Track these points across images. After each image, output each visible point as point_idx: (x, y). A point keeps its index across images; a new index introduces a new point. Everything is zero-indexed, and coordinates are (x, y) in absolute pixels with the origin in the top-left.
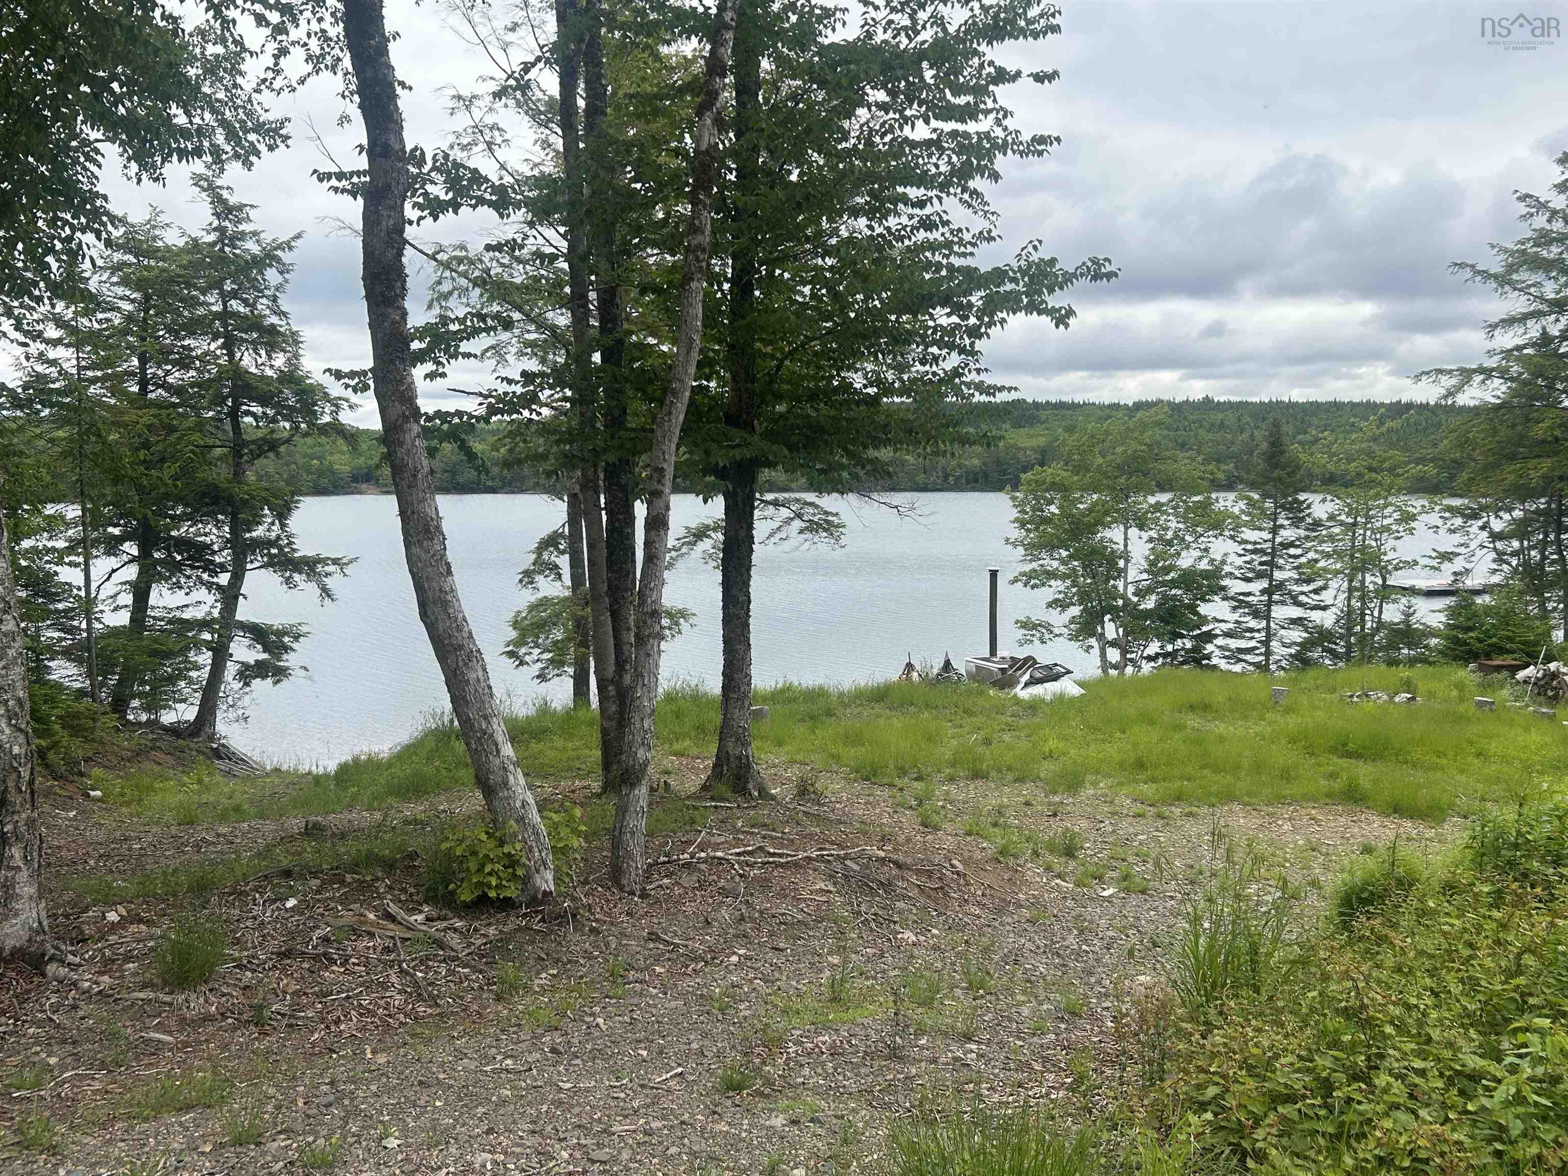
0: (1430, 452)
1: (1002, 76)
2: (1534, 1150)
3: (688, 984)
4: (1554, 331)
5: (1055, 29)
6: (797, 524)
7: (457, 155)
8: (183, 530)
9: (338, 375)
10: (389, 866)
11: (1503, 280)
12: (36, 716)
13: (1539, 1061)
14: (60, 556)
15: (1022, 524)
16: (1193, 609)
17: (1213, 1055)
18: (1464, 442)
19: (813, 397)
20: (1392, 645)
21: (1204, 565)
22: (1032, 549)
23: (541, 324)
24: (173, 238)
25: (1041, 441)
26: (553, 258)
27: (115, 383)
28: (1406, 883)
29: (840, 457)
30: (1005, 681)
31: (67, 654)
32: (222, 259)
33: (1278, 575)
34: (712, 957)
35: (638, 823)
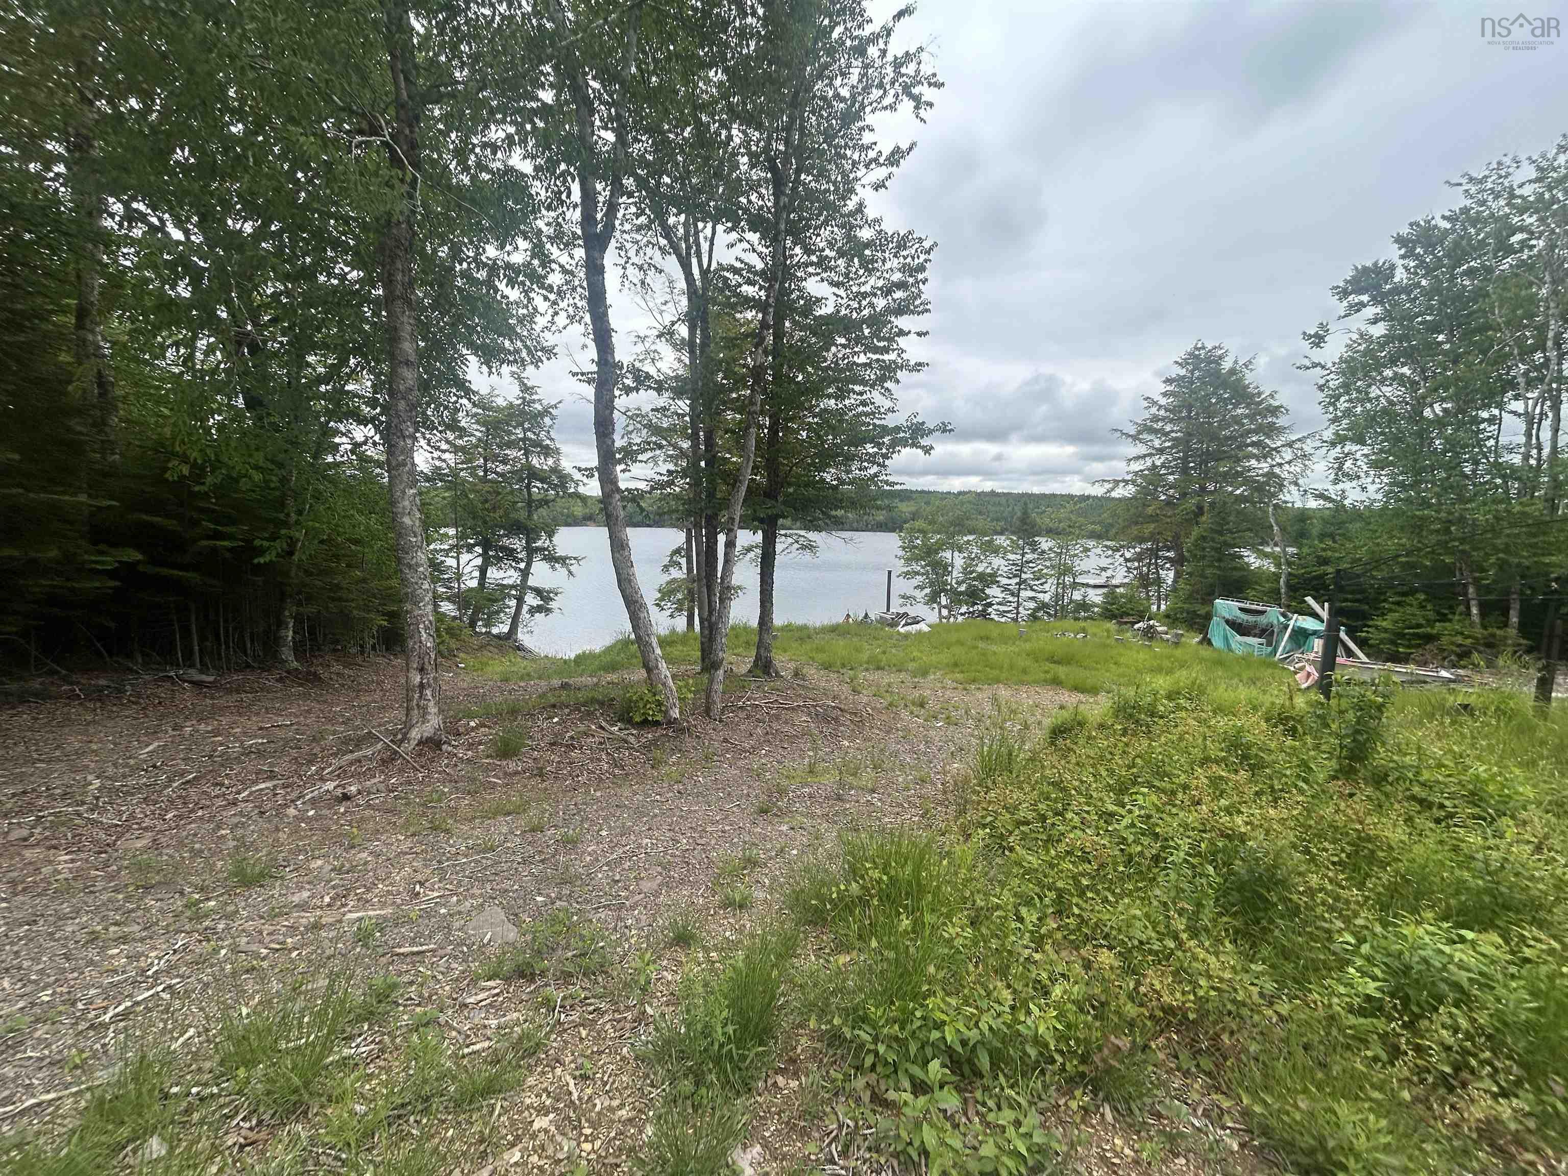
0: (1097, 519)
1: (901, 333)
2: (1139, 848)
3: (740, 763)
4: (1158, 463)
5: (927, 311)
6: (796, 546)
7: (637, 364)
8: (506, 542)
9: (580, 470)
10: (602, 704)
11: (1135, 438)
12: (437, 630)
13: (1141, 808)
14: (447, 553)
15: (904, 548)
16: (983, 591)
17: (990, 802)
18: (1114, 515)
19: (807, 485)
20: (1076, 611)
21: (989, 571)
22: (908, 561)
23: (675, 447)
24: (500, 402)
25: (913, 509)
26: (684, 416)
27: (473, 471)
28: (1081, 724)
29: (818, 514)
30: (893, 624)
31: (448, 599)
32: (523, 412)
33: (1024, 576)
34: (753, 750)
35: (719, 687)
